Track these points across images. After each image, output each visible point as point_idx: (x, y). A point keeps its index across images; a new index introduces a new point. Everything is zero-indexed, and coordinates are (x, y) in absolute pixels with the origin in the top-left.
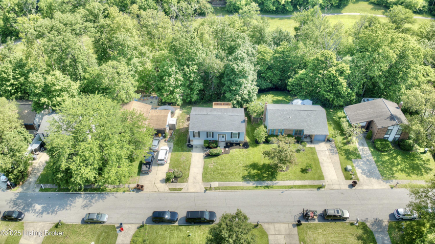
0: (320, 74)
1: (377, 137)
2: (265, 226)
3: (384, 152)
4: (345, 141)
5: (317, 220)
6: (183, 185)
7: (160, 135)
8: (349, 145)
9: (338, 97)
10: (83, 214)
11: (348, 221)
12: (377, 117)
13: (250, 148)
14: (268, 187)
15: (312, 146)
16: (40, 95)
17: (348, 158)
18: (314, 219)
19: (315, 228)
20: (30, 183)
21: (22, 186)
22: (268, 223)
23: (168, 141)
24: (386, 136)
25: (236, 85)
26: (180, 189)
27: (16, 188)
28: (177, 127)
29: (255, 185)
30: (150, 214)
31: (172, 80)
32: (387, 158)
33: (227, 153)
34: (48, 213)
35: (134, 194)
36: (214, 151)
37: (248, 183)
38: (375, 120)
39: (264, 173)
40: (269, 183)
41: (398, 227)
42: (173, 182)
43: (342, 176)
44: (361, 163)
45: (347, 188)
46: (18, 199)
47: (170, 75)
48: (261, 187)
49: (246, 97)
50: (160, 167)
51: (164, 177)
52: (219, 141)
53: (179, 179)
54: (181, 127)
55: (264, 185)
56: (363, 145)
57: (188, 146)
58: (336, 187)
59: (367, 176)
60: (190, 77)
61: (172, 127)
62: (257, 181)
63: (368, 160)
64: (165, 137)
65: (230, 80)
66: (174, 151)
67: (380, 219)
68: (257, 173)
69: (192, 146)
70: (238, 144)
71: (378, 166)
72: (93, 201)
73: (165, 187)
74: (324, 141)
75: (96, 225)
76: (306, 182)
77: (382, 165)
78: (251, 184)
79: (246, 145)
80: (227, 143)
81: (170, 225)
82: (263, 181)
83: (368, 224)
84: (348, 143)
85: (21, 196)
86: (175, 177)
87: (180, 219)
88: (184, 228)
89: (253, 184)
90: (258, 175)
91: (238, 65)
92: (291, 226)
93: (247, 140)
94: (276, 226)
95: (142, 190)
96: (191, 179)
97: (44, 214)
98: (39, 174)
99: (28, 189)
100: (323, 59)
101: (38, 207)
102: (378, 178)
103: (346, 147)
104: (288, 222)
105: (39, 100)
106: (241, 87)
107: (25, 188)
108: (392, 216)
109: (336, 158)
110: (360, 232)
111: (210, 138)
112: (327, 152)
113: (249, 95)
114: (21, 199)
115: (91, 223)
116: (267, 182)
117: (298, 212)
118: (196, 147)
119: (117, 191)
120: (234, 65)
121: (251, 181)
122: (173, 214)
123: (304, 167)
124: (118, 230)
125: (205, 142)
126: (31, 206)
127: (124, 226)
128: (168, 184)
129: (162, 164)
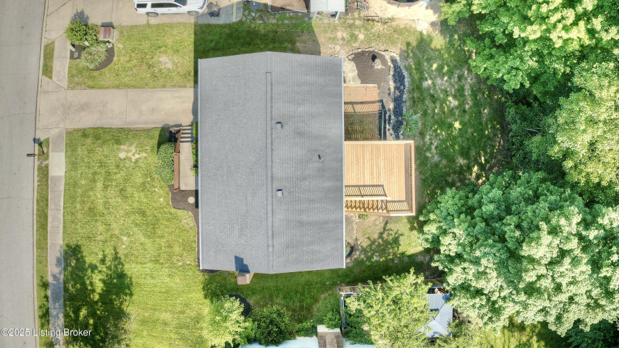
6: (61, 76)
14: (45, 316)
26: (47, 71)
29: (50, 279)
37: (58, 260)
40: (59, 321)
48: (46, 297)
55: (51, 305)
62: (66, 289)
68: (93, 291)
78: (53, 270)
82: (65, 306)
89: (54, 276)
90: (85, 293)
116: (61, 316)
121: (65, 269)
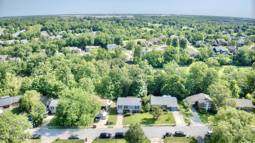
0: (174, 84)
1: (200, 108)
2: (150, 139)
3: (203, 114)
4: (186, 110)
5: (172, 136)
6: (114, 126)
7: (103, 109)
8: (188, 112)
9: (182, 93)
10: (69, 136)
11: (186, 136)
12: (199, 100)
13: (144, 113)
14: (151, 126)
15: (171, 112)
16: (52, 90)
17: (187, 116)
18: (171, 136)
19: (172, 139)
20: (44, 126)
21: (40, 127)
22: (151, 138)
23: (107, 112)
24: (204, 108)
25: (137, 89)
26: (112, 127)
27: (37, 128)
28: (111, 107)
30: (99, 135)
31: (110, 87)
32: (205, 116)
33: (134, 115)
34: (53, 136)
35: (92, 129)
36: (128, 114)
37: (142, 125)
38: (199, 101)
39: (150, 121)
40: (152, 124)
41: (209, 139)
42: (109, 125)
43: (184, 122)
44: (193, 118)
45: (186, 126)
46: (38, 131)
47: (109, 85)
48: (148, 126)
49: (142, 95)
50: (104, 120)
51: (106, 123)
52: (130, 110)
53: (112, 124)
54: (113, 107)
56: (194, 112)
57: (116, 113)
58: (181, 126)
59: (195, 122)
60: (118, 86)
61: (109, 107)
63: (196, 117)
64: (106, 110)
65: (135, 87)
66: (110, 115)
67: (201, 136)
69: (118, 113)
70: (138, 112)
71: (201, 119)
72: (74, 132)
73: (106, 127)
74: (177, 110)
75: (75, 140)
76: (168, 124)
77: (202, 118)
79: (142, 112)
80: (133, 112)
81: (108, 139)
82: (149, 124)
83: (195, 138)
84: (187, 111)
85: (39, 130)
86: (110, 123)
87: (112, 137)
88: (114, 140)
89: (145, 125)
90: (147, 122)
91: (138, 80)
92: (161, 138)
93: (142, 110)
94: (154, 138)
95: (96, 128)
96: (117, 124)
97: (51, 136)
98: (48, 123)
99: (43, 128)
100: (174, 78)
101: (48, 134)
102: (200, 123)
103: (187, 113)
104: (160, 137)
105: (51, 93)
106: (139, 90)
107: (41, 128)
108: (206, 135)
109: (182, 116)
110: (191, 140)
111: (126, 109)
112: (178, 114)
113: (143, 94)
114: (39, 131)
115: (73, 139)
117: (164, 134)
118: (120, 114)
119: (84, 128)
120: (136, 80)
122: (110, 134)
123: (167, 119)
124: (85, 141)
125: (124, 110)
126: (44, 134)
127: (87, 140)
128: (107, 126)
129: (104, 119)
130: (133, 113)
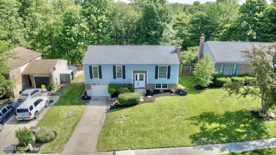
7: (43, 86)
23: (54, 95)
52: (136, 87)
57: (83, 98)
62: (228, 142)
64: (50, 90)
70: (165, 91)
78: (217, 150)
79: (181, 92)
80: (148, 91)
96: (71, 145)
118: (96, 99)
121: (212, 144)
125: (111, 86)
130: (146, 95)
